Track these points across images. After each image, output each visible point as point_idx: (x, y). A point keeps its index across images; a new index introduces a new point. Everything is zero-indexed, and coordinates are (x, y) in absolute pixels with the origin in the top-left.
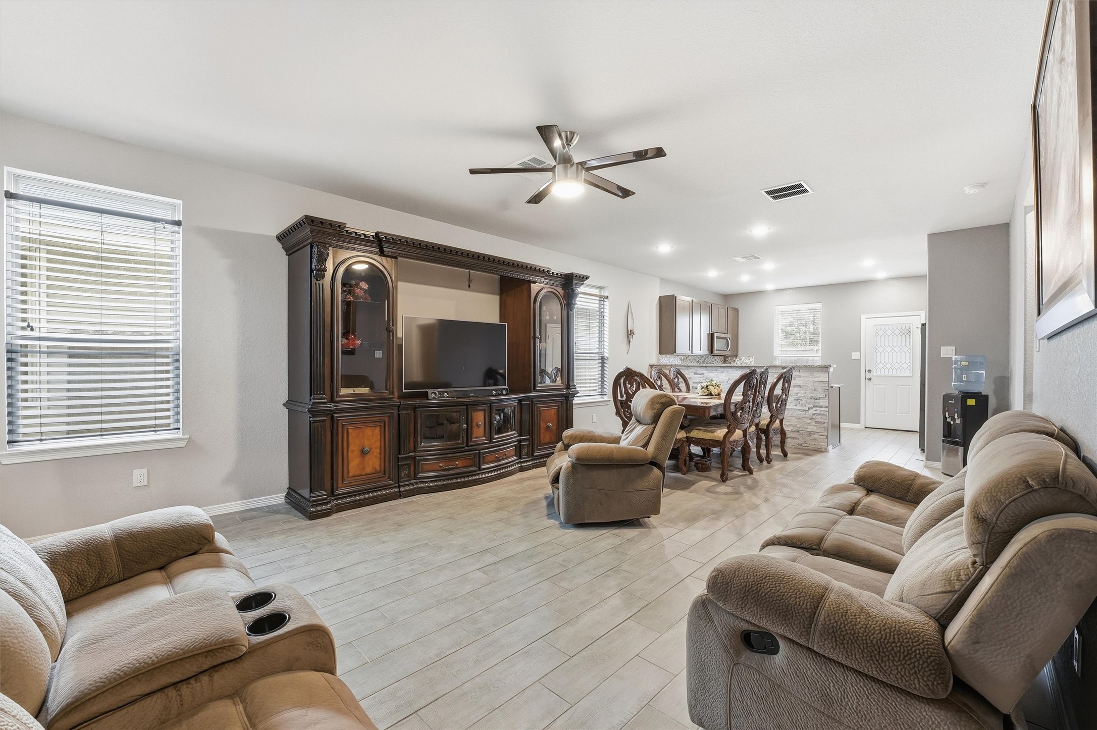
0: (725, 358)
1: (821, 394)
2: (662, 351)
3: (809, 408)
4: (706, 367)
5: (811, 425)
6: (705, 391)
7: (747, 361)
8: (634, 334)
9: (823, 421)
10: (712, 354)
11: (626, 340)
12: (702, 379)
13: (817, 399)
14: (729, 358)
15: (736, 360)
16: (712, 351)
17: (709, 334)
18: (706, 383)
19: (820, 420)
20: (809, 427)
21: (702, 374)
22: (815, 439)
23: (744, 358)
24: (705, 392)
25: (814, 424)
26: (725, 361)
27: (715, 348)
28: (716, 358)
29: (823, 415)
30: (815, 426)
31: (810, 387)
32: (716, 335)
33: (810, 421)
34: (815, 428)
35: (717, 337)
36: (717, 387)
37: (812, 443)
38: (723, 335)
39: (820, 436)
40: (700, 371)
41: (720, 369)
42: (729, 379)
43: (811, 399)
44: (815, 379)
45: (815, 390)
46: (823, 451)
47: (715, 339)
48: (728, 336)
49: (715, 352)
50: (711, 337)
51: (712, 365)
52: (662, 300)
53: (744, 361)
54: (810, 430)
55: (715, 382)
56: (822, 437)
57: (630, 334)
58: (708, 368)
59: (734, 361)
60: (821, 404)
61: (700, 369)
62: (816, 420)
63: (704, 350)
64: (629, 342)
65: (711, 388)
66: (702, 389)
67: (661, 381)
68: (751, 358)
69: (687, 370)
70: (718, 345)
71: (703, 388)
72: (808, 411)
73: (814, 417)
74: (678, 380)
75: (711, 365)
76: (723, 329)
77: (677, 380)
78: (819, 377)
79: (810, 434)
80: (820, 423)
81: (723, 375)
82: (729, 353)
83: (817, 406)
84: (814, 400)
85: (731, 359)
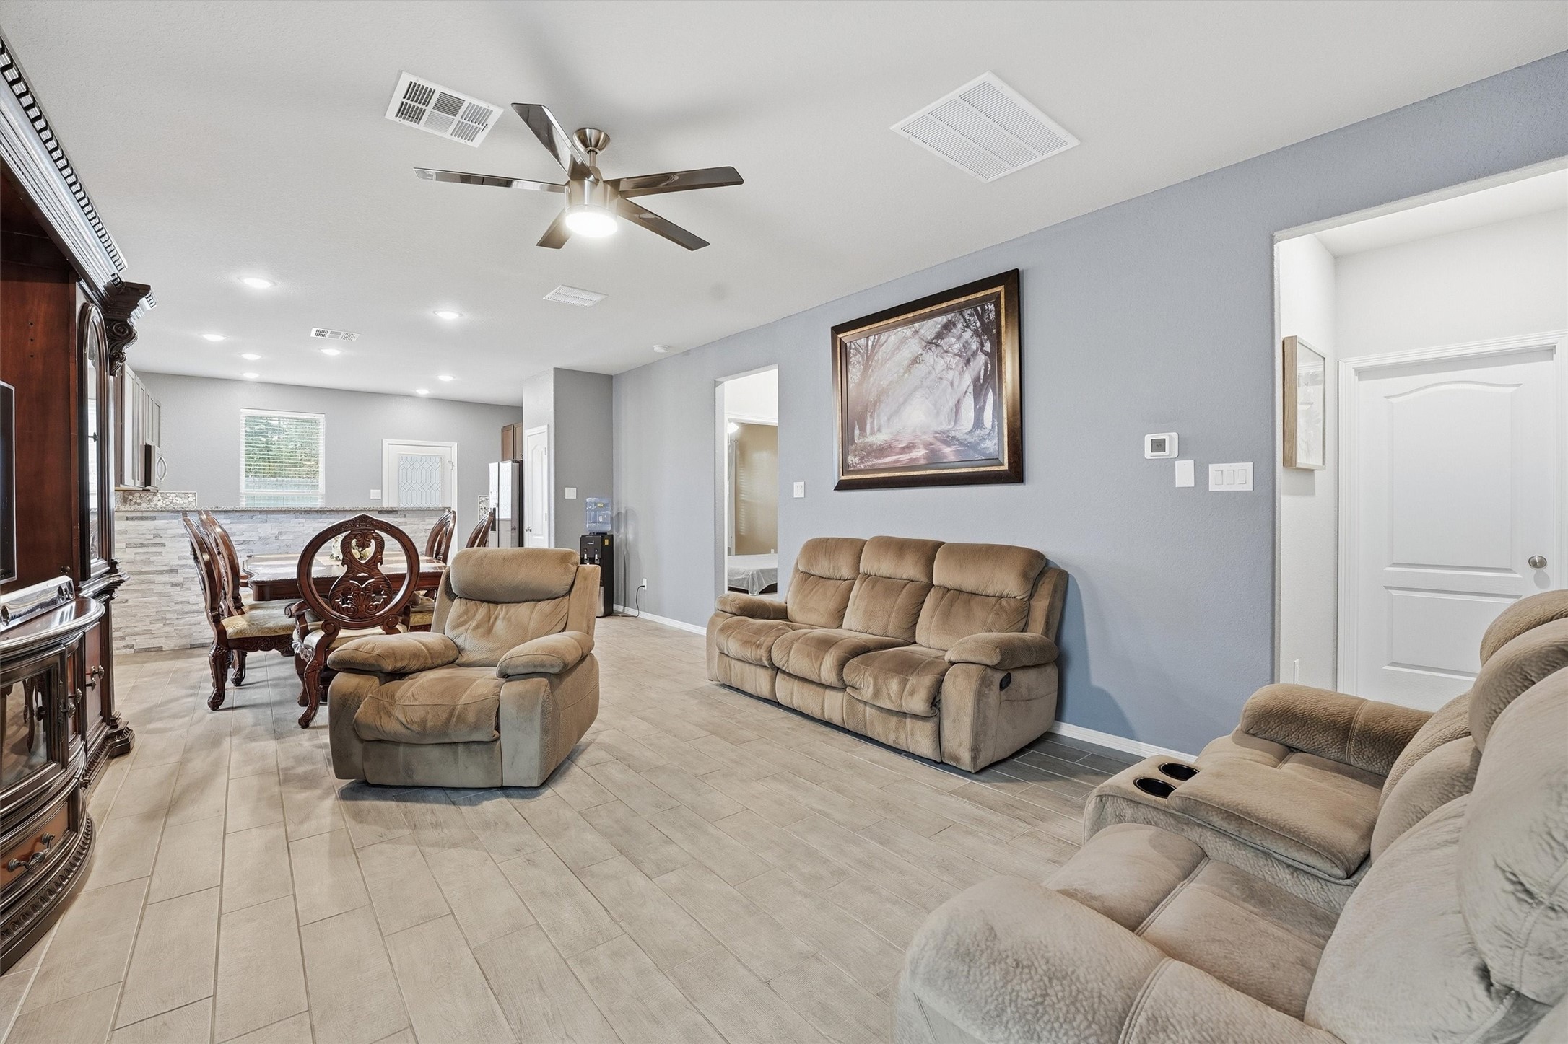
7: (180, 501)
10: (147, 488)
32: (156, 450)
49: (153, 483)
50: (146, 453)
68: (190, 496)
70: (157, 470)
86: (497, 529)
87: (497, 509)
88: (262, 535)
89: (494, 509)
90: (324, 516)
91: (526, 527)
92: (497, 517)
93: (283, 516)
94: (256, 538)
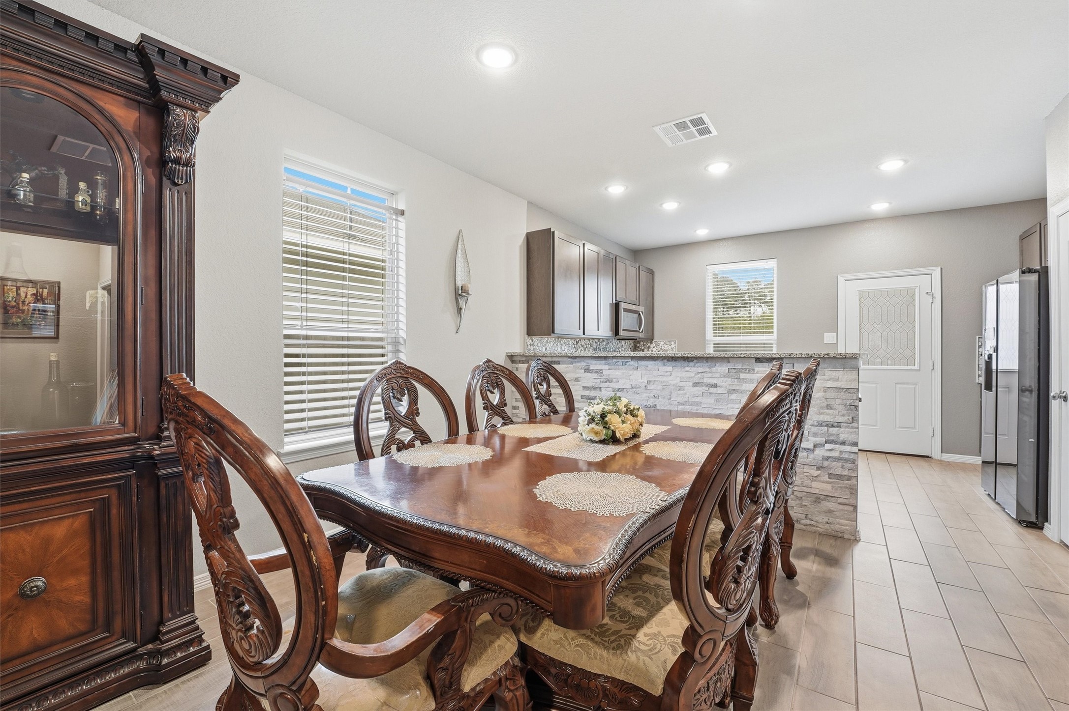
0: (636, 344)
1: (843, 415)
2: (531, 330)
3: (815, 446)
4: (605, 358)
5: (820, 481)
6: (599, 428)
7: (666, 347)
8: (468, 294)
9: (846, 473)
10: (618, 336)
11: (452, 309)
12: (598, 381)
13: (833, 426)
14: (642, 343)
15: (652, 346)
16: (616, 331)
17: (611, 305)
18: (602, 406)
19: (839, 472)
20: (815, 484)
21: (599, 372)
22: (830, 511)
23: (662, 343)
24: (596, 433)
25: (826, 478)
26: (635, 348)
27: (622, 325)
28: (623, 342)
29: (846, 460)
30: (827, 482)
31: (818, 401)
32: (622, 306)
33: (816, 473)
34: (829, 487)
35: (626, 310)
36: (629, 416)
37: (822, 519)
38: (633, 307)
39: (841, 507)
40: (595, 365)
41: (632, 363)
42: (649, 382)
43: (821, 425)
44: (829, 384)
45: (828, 407)
46: (846, 536)
47: (622, 314)
48: (641, 309)
49: (622, 333)
50: (616, 307)
51: (619, 355)
52: (530, 238)
53: (663, 348)
54: (817, 492)
55: (625, 401)
56: (846, 508)
57: (460, 294)
58: (610, 361)
59: (649, 347)
60: (842, 437)
61: (594, 362)
62: (831, 471)
63: (605, 330)
64: (459, 310)
65: (614, 420)
66: (589, 423)
67: (502, 393)
68: (673, 343)
69: (571, 363)
70: (626, 321)
71: (592, 420)
72: (813, 451)
73: (826, 463)
74: (549, 386)
75: (614, 354)
76: (633, 297)
77: (545, 386)
78: (838, 380)
79: (818, 499)
80: (840, 477)
81: (638, 374)
82: (641, 335)
83: (831, 442)
84: (826, 428)
85: (644, 345)
86: (994, 389)
87: (994, 355)
88: (634, 383)
89: (990, 357)
90: (691, 364)
91: (1054, 390)
92: (994, 367)
93: (652, 362)
94: (628, 386)
